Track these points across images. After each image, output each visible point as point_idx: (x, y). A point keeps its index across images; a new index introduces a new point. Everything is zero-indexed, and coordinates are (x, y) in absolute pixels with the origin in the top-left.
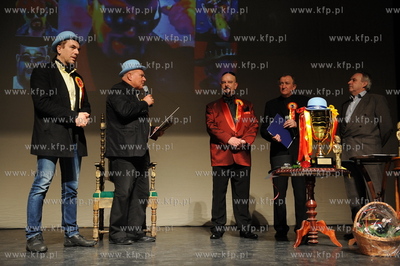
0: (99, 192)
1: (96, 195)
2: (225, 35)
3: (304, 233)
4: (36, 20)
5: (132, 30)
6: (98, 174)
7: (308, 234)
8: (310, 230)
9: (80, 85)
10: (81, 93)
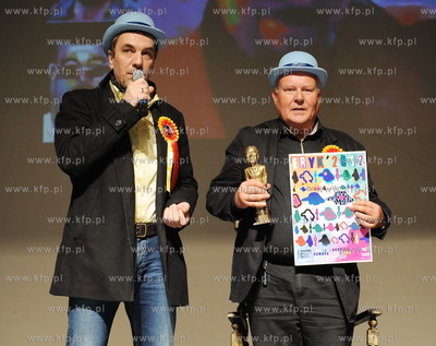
9: (170, 135)
10: (171, 155)
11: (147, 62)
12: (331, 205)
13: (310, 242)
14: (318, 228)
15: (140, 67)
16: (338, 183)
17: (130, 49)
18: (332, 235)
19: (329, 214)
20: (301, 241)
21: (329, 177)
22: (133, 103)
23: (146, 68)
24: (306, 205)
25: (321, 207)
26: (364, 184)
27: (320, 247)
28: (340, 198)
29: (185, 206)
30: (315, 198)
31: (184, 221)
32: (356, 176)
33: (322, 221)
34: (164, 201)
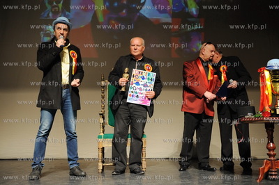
0: (102, 134)
1: (100, 137)
2: (195, 13)
3: (266, 170)
4: (55, 6)
5: (124, 11)
6: (101, 121)
7: (268, 171)
8: (270, 168)
9: (74, 56)
10: (74, 63)
11: (65, 33)
12: (142, 87)
13: (133, 96)
14: (136, 93)
15: (62, 34)
16: (145, 81)
17: (59, 28)
18: (140, 95)
19: (140, 89)
20: (130, 95)
21: (143, 78)
22: (59, 46)
23: (65, 35)
24: (134, 85)
25: (139, 87)
26: (153, 83)
27: (135, 98)
28: (145, 85)
29: (78, 80)
30: (138, 84)
31: (78, 85)
32: (151, 80)
33: (138, 91)
34: (72, 78)
